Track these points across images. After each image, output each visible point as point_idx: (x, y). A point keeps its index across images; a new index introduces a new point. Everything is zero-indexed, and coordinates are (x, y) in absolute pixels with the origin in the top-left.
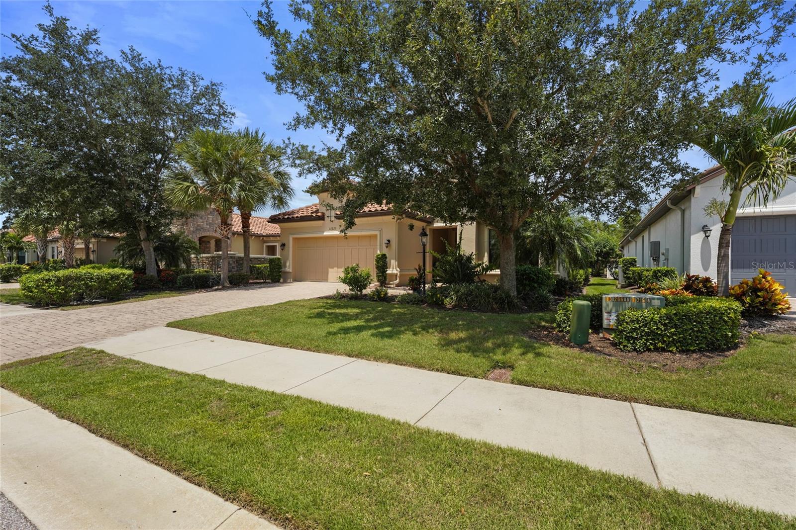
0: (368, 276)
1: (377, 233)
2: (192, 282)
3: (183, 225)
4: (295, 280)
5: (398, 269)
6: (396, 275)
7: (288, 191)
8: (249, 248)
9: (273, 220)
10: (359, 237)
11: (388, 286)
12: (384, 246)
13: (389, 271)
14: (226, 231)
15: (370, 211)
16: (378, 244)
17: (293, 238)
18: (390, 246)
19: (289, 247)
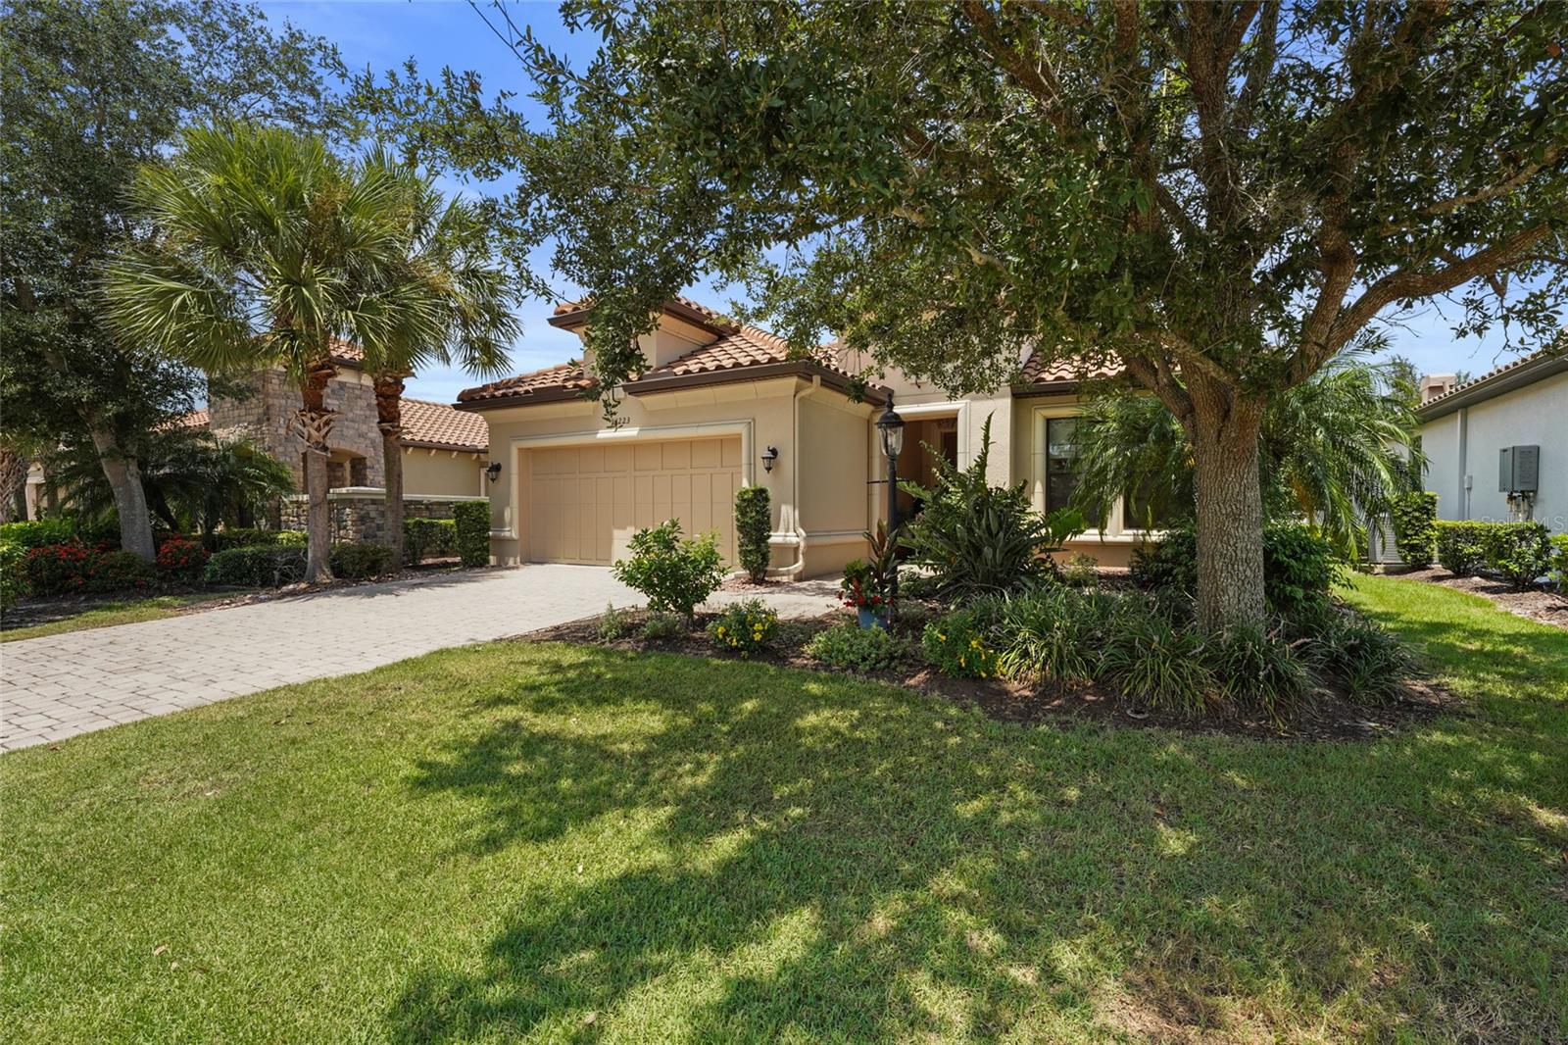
0: (710, 559)
1: (741, 429)
2: (250, 570)
3: (259, 422)
4: (528, 560)
5: (801, 531)
6: (796, 549)
7: (503, 324)
8: (400, 476)
9: (469, 401)
10: (691, 444)
11: (774, 579)
12: (761, 465)
13: (776, 538)
14: (318, 429)
15: (718, 367)
16: (744, 460)
17: (521, 450)
18: (778, 465)
19: (510, 474)
